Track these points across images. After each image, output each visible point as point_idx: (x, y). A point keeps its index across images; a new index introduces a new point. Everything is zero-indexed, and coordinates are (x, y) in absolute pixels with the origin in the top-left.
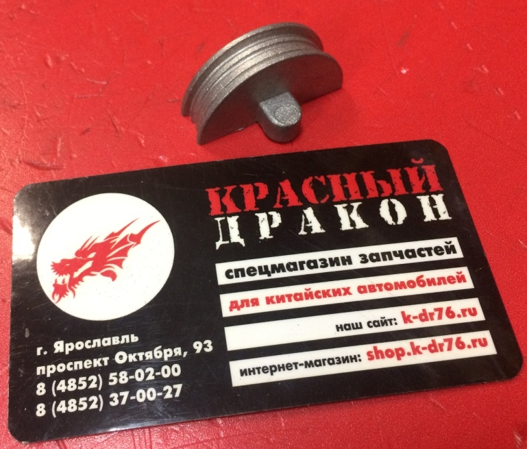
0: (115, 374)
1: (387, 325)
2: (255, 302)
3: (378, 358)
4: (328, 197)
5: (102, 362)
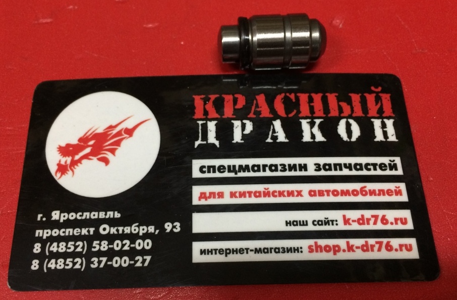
0: (98, 242)
1: (329, 225)
3: (317, 251)
4: (295, 111)
5: (89, 231)
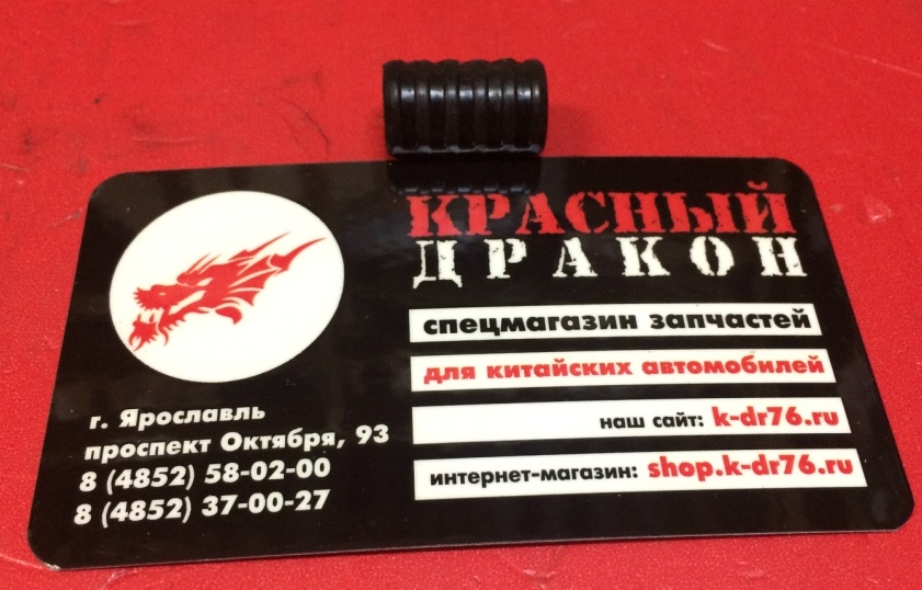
2: (469, 373)
4: (607, 224)
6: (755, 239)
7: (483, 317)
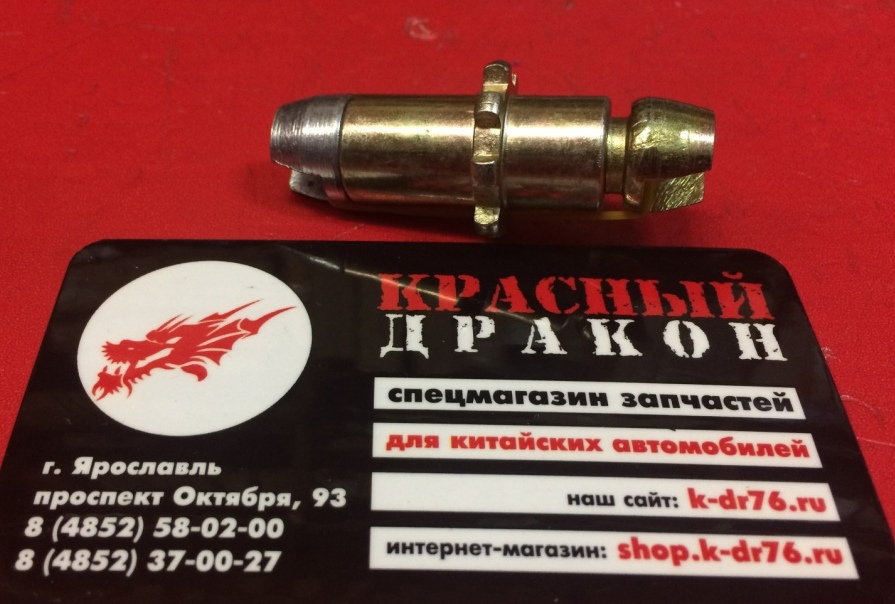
6: (732, 324)
7: (449, 388)
